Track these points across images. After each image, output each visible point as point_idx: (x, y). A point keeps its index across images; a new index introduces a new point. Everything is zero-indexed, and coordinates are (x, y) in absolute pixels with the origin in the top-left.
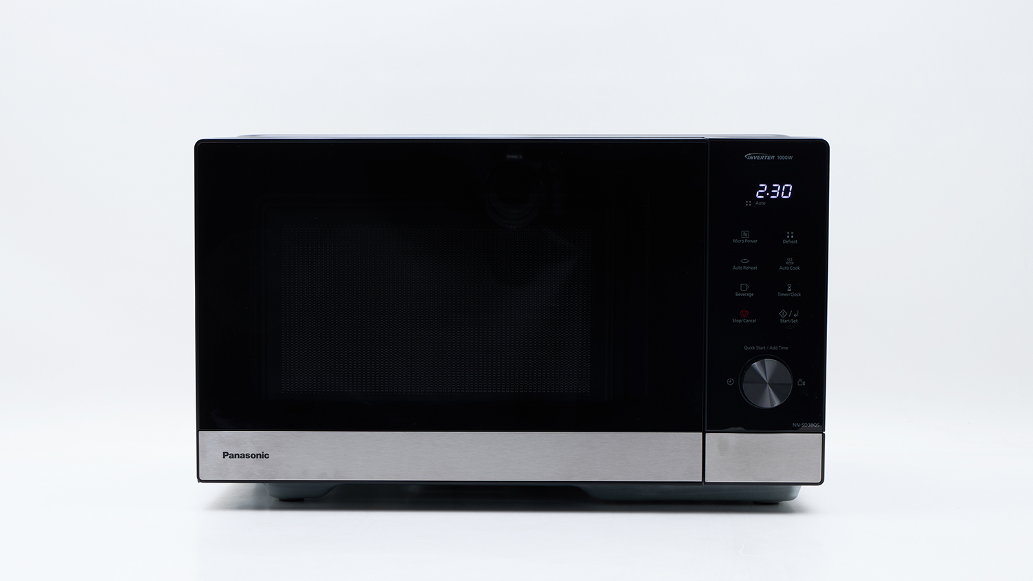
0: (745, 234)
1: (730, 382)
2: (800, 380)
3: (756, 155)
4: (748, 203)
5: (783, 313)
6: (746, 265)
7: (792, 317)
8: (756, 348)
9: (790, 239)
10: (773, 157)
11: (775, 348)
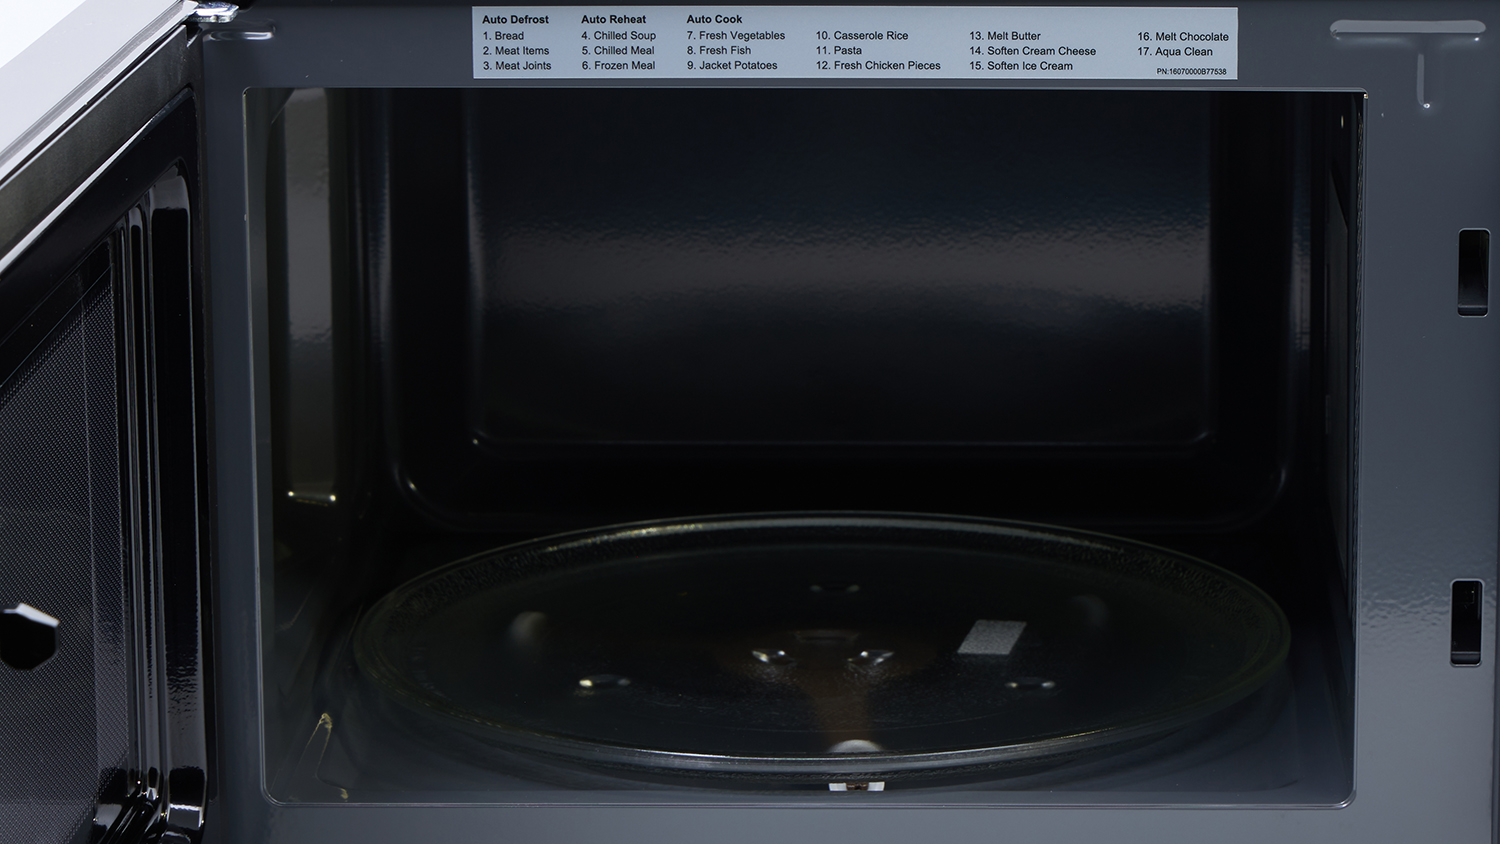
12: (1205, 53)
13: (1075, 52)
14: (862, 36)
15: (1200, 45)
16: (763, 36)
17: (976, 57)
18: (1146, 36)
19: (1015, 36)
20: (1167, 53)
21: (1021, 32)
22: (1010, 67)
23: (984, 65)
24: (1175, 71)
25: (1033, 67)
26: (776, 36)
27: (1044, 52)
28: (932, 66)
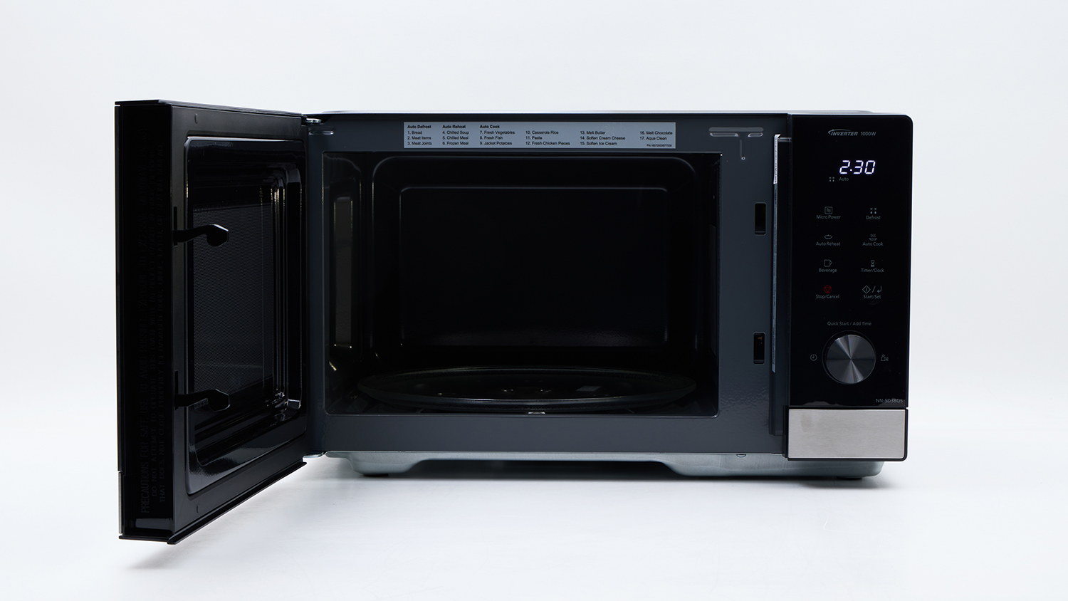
0: (828, 210)
1: (813, 357)
2: (883, 356)
3: (839, 131)
4: (832, 179)
5: (866, 289)
6: (830, 241)
7: (876, 293)
8: (839, 324)
9: (873, 215)
10: (856, 133)
11: (859, 324)
12: (664, 139)
13: (617, 138)
14: (542, 133)
15: (662, 136)
16: (507, 133)
17: (582, 140)
18: (643, 133)
19: (597, 133)
20: (651, 139)
21: (599, 131)
22: (594, 144)
23: (585, 143)
24: (653, 145)
25: (603, 144)
26: (511, 133)
27: (607, 138)
28: (567, 144)
